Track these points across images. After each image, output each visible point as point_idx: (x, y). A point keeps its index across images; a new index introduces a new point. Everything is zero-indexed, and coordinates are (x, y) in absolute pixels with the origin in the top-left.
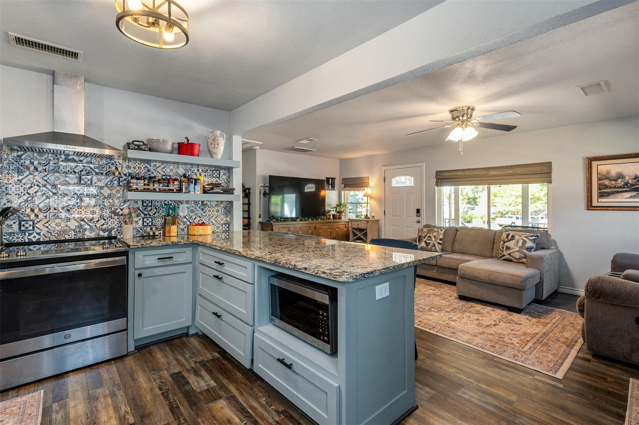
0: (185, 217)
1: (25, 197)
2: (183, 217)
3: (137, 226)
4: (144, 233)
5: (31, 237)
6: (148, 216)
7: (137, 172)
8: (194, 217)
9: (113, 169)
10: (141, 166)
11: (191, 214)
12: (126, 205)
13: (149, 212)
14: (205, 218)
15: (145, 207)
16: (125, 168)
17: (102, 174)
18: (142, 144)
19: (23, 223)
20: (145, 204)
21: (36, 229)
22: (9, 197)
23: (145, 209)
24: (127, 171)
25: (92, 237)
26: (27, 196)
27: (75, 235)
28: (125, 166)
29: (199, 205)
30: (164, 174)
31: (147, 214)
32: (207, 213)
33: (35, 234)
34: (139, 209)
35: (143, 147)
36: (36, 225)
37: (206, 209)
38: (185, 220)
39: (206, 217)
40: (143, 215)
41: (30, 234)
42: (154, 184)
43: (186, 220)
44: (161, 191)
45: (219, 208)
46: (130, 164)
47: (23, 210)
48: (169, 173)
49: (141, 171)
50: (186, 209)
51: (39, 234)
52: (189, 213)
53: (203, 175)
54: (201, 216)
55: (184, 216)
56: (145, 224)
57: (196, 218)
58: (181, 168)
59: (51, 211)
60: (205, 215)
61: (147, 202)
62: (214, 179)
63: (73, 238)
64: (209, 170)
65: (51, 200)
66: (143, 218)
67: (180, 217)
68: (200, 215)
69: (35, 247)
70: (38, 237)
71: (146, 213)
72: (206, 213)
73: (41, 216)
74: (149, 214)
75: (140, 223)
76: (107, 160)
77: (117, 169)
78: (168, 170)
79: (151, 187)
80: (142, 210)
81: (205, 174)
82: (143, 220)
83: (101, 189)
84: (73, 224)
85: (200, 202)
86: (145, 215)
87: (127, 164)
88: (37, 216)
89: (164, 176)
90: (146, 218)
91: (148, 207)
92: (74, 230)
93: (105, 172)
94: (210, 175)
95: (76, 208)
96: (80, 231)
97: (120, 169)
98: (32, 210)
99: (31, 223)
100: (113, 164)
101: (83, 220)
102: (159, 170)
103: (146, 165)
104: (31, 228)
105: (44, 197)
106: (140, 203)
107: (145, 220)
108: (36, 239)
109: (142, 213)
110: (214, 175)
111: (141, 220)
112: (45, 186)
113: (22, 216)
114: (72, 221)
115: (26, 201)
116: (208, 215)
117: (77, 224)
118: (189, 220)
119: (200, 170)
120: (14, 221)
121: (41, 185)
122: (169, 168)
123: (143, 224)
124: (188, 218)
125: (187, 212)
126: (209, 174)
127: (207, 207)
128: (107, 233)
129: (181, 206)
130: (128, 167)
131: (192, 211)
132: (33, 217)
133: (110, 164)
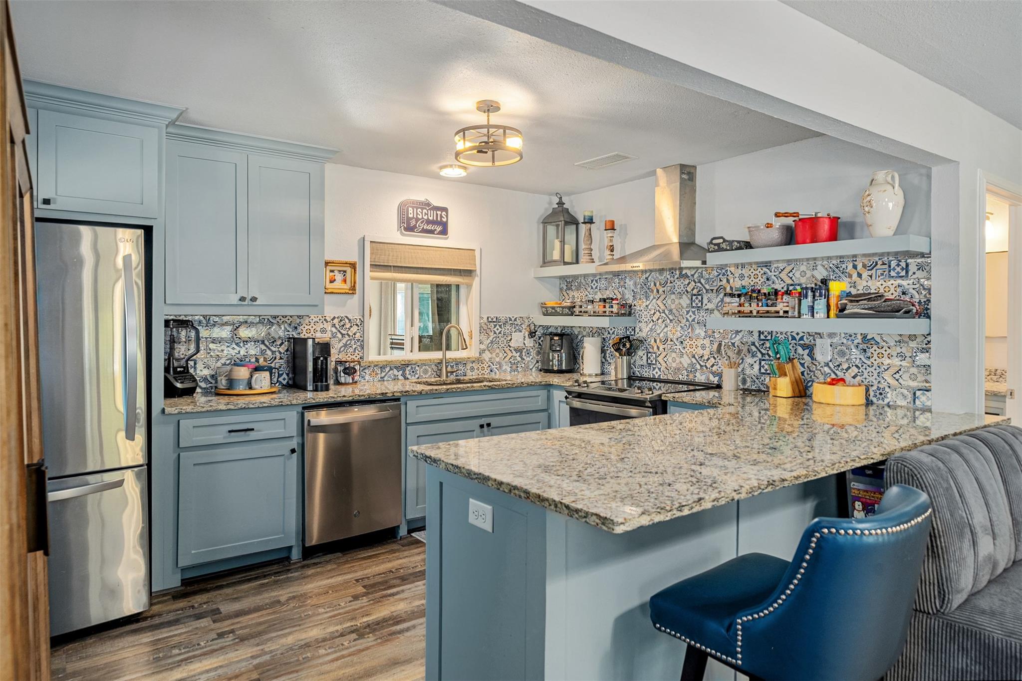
0: (827, 365)
1: (650, 325)
2: (823, 364)
3: (752, 372)
4: (761, 386)
5: (654, 372)
6: (767, 357)
7: (752, 284)
8: (845, 366)
9: (725, 281)
10: (757, 272)
11: (839, 360)
12: (738, 337)
13: (768, 351)
14: (869, 369)
15: (762, 342)
16: (737, 279)
17: (712, 290)
18: (721, 241)
19: (649, 355)
20: (762, 337)
21: (658, 363)
22: (640, 325)
23: (763, 344)
24: (740, 282)
25: (702, 381)
26: (652, 323)
27: (687, 376)
28: (737, 275)
29: (856, 342)
30: (790, 282)
31: (765, 354)
32: (875, 360)
33: (657, 370)
34: (753, 344)
35: (724, 246)
36: (658, 359)
37: (872, 350)
38: (826, 369)
39: (872, 369)
40: (759, 355)
41: (654, 369)
42: (750, 304)
43: (830, 372)
44: (760, 315)
45: (904, 350)
46: (743, 272)
47: (649, 340)
48: (799, 279)
49: (757, 280)
50: (830, 348)
51: (659, 369)
52: (836, 357)
53: (865, 275)
54: (860, 366)
55: (826, 362)
56: (763, 371)
57: (849, 368)
58: (819, 267)
59: (669, 342)
60: (869, 363)
61: (766, 333)
62: (892, 281)
63: (685, 379)
64: (880, 262)
65: (669, 328)
66: (760, 359)
67: (817, 364)
68: (857, 363)
69: (657, 385)
70: (659, 373)
71: (764, 352)
72: (872, 360)
73: (661, 349)
74: (768, 354)
75: (757, 367)
76: (718, 271)
77: (728, 281)
78: (798, 274)
79: (746, 308)
80: (758, 345)
81: (870, 273)
82: (760, 363)
83: (711, 313)
84: (686, 361)
85: (859, 337)
86: (763, 354)
87: (740, 272)
88: (658, 348)
89: (792, 285)
90: (764, 360)
91: (766, 342)
92: (686, 370)
93: (715, 288)
94: (882, 274)
95: (688, 340)
96: (691, 371)
97: (731, 281)
98: (655, 341)
99: (654, 355)
100: (724, 275)
101: (694, 357)
102: (783, 275)
103: (765, 269)
104: (654, 362)
105: (664, 326)
106: (756, 335)
107: (763, 363)
108: (658, 374)
109: (758, 352)
110: (893, 274)
111: (758, 362)
112: (664, 312)
113: (648, 347)
114: (685, 356)
115: (651, 330)
116: (875, 363)
117: (689, 362)
118: (834, 370)
119: (860, 266)
120: (644, 352)
121: (661, 311)
122: (799, 270)
123: (760, 369)
124: (832, 367)
125: (830, 353)
126: (879, 272)
127: (875, 347)
128: (717, 378)
129: (819, 341)
130: (742, 277)
131: (842, 354)
132: (655, 348)
133: (721, 276)
